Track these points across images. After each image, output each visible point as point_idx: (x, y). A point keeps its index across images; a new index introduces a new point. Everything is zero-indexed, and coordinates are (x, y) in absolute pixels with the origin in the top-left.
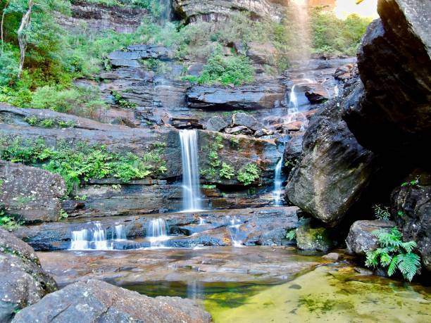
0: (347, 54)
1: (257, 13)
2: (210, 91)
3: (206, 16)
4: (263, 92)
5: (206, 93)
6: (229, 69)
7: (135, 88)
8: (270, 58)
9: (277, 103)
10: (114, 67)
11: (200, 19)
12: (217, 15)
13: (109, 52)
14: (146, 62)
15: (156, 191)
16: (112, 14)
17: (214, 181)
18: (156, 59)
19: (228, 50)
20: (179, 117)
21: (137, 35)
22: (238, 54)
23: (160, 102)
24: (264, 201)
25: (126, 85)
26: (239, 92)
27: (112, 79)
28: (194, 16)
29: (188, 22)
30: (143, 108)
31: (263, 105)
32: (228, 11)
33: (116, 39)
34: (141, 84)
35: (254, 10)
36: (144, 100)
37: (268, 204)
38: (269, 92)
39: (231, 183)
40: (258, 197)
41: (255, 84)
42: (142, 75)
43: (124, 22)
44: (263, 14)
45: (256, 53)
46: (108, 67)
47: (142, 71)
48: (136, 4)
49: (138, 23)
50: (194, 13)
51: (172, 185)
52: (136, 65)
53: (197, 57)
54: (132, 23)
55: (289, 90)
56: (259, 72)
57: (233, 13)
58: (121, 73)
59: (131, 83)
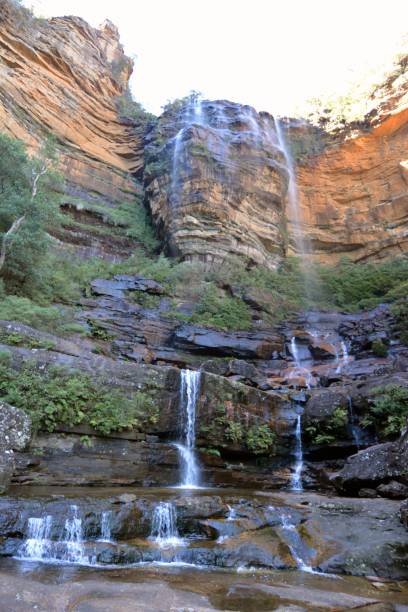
0: (347, 311)
1: (256, 260)
2: (201, 332)
3: (202, 256)
4: (261, 340)
5: (196, 334)
6: (224, 311)
7: (118, 319)
8: (268, 305)
9: (275, 354)
10: (97, 295)
11: (196, 258)
12: (214, 256)
13: (93, 278)
14: (132, 294)
15: (143, 451)
16: (103, 243)
17: (216, 443)
18: (144, 291)
19: (223, 293)
20: (163, 357)
21: (126, 266)
22: (233, 297)
23: (143, 337)
24: (281, 479)
25: (106, 315)
26: (233, 336)
27: (92, 307)
28: (189, 254)
29: (183, 259)
30: (122, 342)
31: (260, 355)
32: (225, 254)
33: (102, 266)
34: (124, 315)
35: (252, 257)
36: (126, 333)
37: (285, 485)
38: (267, 341)
39: (237, 448)
40: (270, 472)
41: (251, 329)
42: (126, 307)
43: (113, 253)
44: (260, 262)
45: (254, 299)
46: (88, 294)
47: (126, 302)
48: (130, 237)
49: (129, 255)
50: (190, 252)
51: (165, 445)
52: (120, 295)
53: (189, 295)
54: (122, 255)
55: (290, 342)
56: (255, 318)
57: (229, 256)
58: (102, 302)
59: (112, 313)
